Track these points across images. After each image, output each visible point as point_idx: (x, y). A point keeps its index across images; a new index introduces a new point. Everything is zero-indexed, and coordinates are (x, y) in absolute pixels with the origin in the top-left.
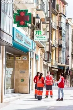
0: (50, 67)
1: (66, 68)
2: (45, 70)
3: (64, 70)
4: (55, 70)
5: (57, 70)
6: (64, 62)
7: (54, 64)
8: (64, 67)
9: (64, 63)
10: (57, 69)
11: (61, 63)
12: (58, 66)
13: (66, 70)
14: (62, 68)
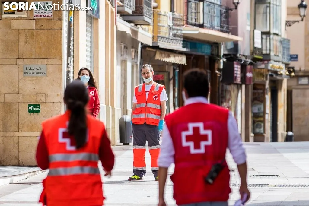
0: (145, 47)
1: (223, 52)
2: (123, 62)
3: (213, 59)
4: (172, 59)
5: (182, 60)
6: (217, 22)
7: (164, 32)
8: (215, 45)
9: (212, 28)
10: (181, 53)
11: (202, 26)
12: (187, 40)
13: (223, 60)
14: (206, 51)
